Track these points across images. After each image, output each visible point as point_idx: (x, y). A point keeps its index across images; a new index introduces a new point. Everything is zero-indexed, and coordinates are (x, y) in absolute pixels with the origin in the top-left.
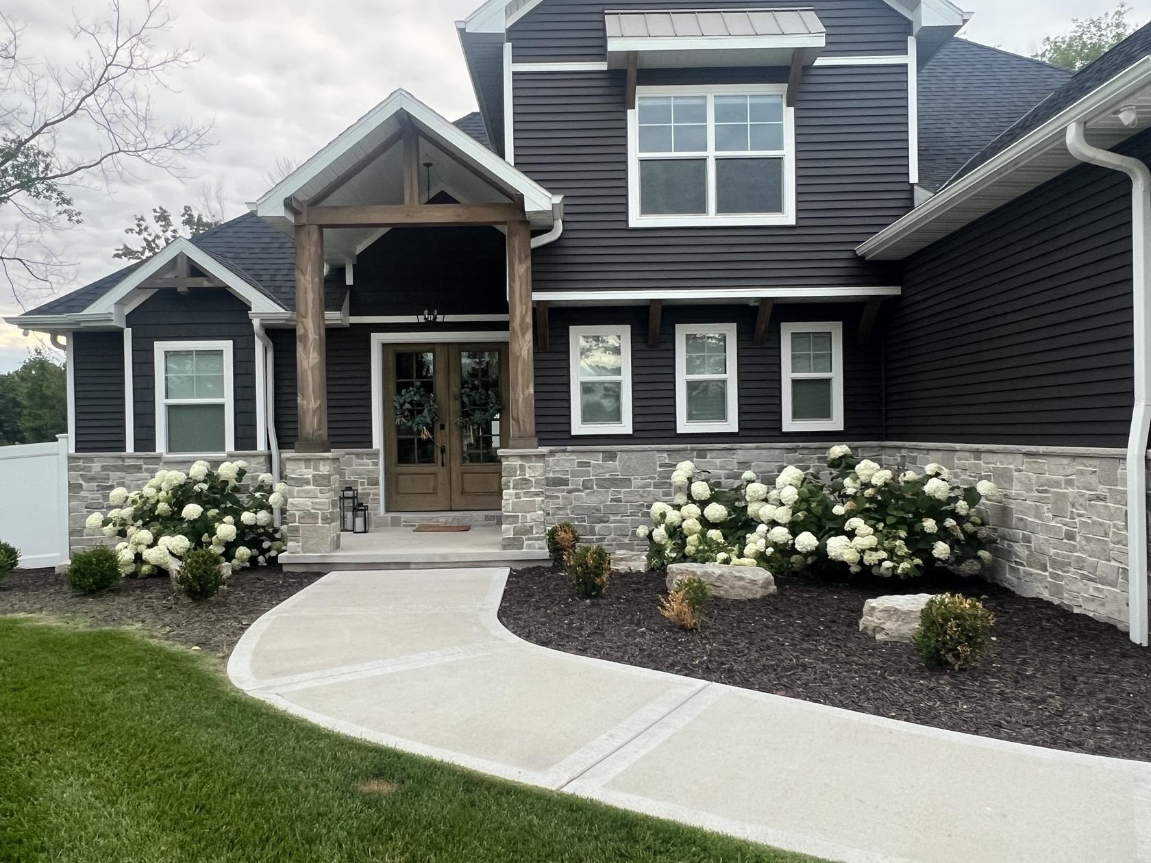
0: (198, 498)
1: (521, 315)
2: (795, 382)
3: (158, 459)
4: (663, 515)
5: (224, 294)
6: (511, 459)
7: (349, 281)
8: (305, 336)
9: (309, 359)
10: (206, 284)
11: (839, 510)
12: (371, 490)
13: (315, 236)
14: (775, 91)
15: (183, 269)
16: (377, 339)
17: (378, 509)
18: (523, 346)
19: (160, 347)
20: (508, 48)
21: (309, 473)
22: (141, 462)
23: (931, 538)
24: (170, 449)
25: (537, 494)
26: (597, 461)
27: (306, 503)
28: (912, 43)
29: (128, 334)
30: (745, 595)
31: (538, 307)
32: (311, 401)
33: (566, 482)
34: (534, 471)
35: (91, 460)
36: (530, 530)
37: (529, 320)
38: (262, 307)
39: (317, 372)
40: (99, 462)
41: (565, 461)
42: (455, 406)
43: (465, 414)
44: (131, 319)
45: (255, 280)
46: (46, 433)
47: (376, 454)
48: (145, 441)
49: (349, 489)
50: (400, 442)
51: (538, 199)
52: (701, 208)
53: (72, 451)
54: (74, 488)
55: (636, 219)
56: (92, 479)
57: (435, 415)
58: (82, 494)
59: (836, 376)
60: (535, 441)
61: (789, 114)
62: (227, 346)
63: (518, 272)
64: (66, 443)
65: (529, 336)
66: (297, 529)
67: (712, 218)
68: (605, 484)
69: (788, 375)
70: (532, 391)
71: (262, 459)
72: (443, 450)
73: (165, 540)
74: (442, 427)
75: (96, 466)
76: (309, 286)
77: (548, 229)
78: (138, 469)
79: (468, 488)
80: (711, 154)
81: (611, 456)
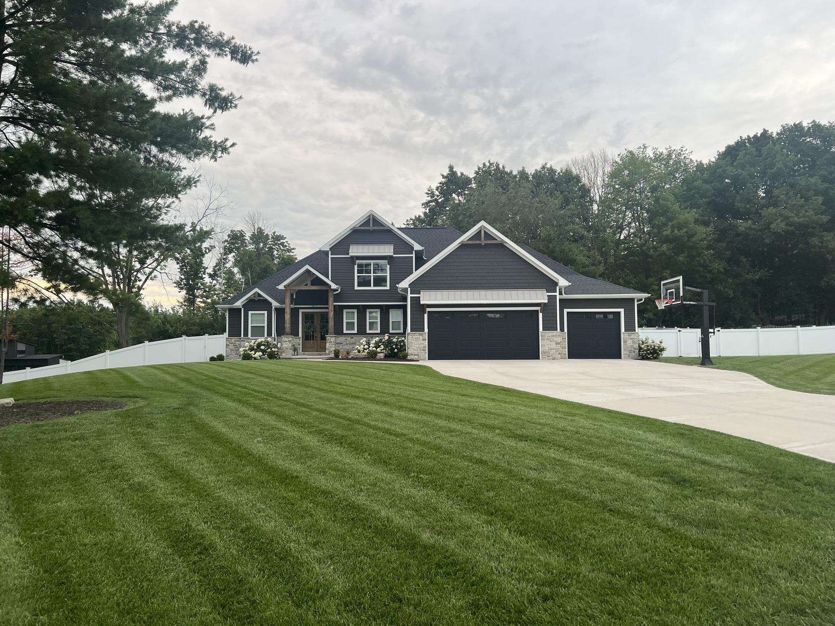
3: (250, 338)
4: (357, 348)
6: (328, 337)
7: (294, 297)
9: (287, 317)
10: (262, 298)
12: (299, 346)
14: (385, 262)
15: (257, 295)
16: (301, 311)
17: (300, 350)
18: (331, 315)
19: (250, 313)
20: (330, 252)
21: (287, 340)
22: (246, 339)
25: (334, 345)
26: (349, 339)
27: (286, 346)
28: (414, 252)
29: (243, 309)
31: (335, 306)
32: (288, 325)
34: (333, 340)
36: (332, 351)
37: (333, 308)
38: (275, 304)
39: (289, 319)
41: (341, 339)
44: (243, 306)
45: (272, 297)
47: (300, 338)
48: (246, 334)
49: (295, 345)
50: (306, 336)
51: (334, 286)
52: (370, 286)
53: (227, 337)
54: (227, 345)
55: (356, 288)
56: (232, 343)
58: (229, 347)
60: (335, 334)
61: (388, 266)
62: (266, 312)
63: (331, 299)
65: (333, 312)
66: (284, 351)
67: (372, 288)
68: (351, 344)
70: (334, 323)
71: (274, 338)
72: (316, 337)
74: (316, 332)
75: (233, 340)
76: (288, 301)
77: (336, 291)
78: (244, 341)
80: (372, 275)
81: (352, 338)
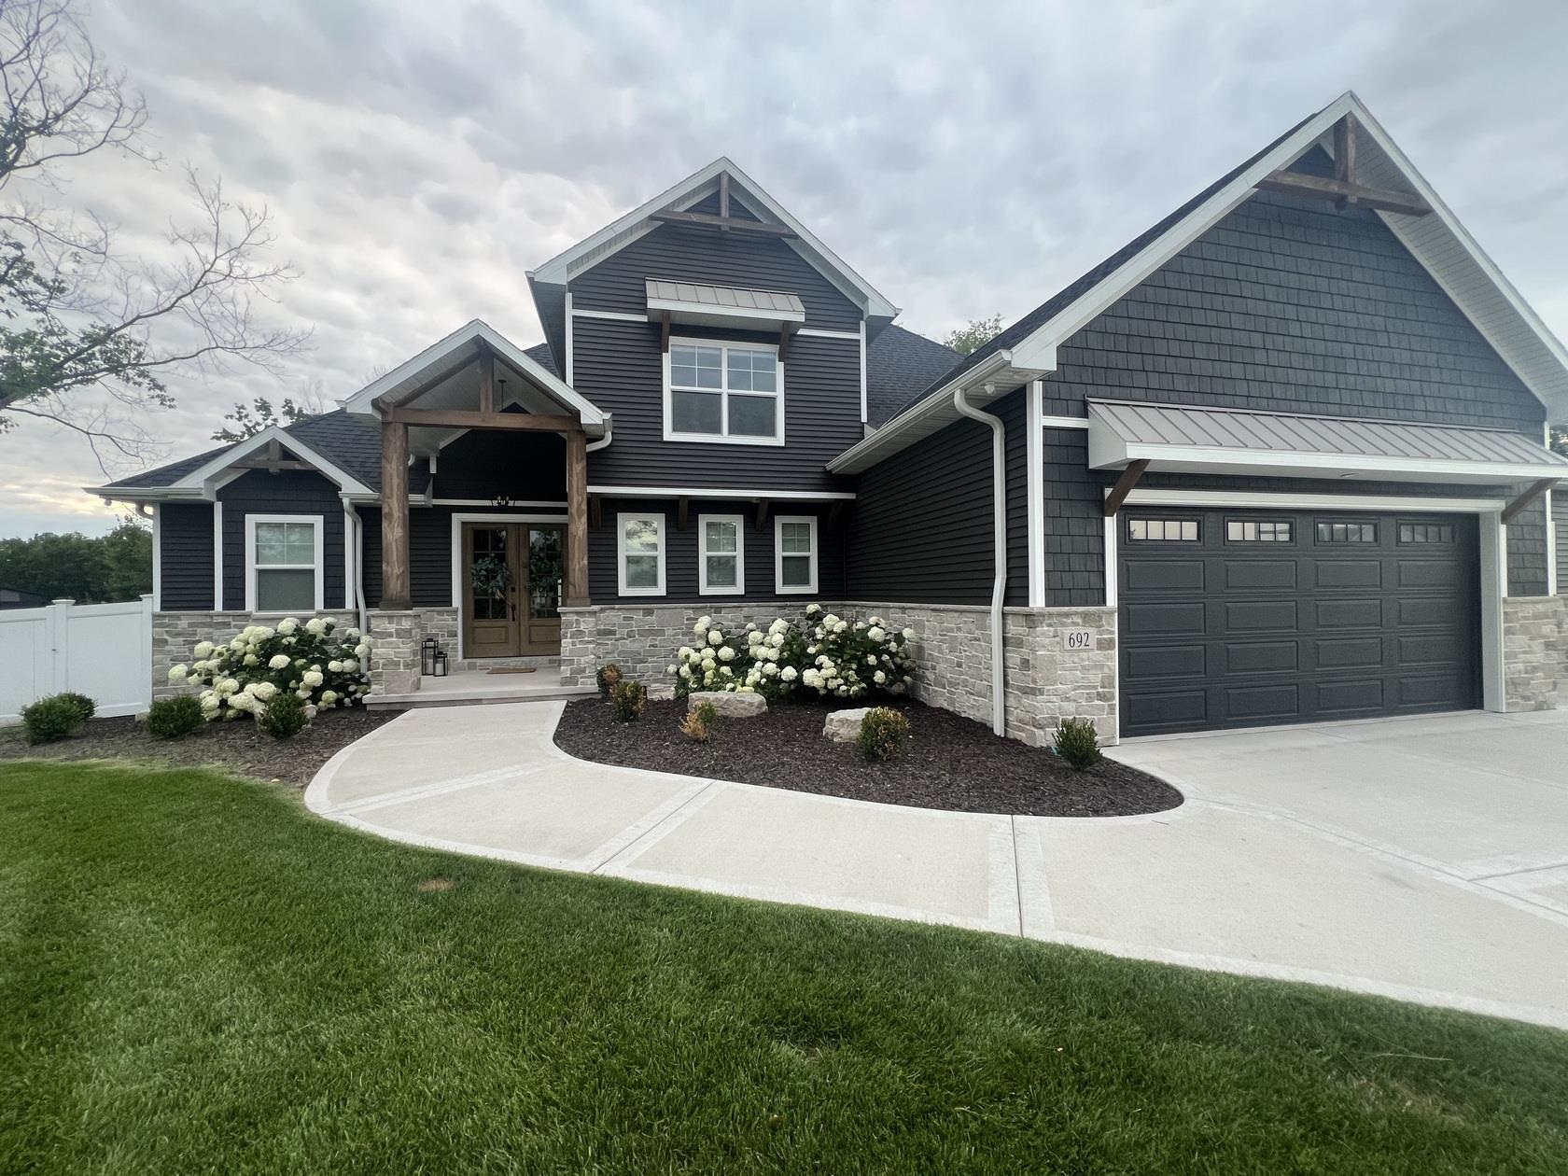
0: (286, 650)
1: (577, 503)
2: (785, 559)
3: (248, 616)
4: (688, 657)
5: (316, 477)
6: (568, 614)
7: (433, 470)
8: (390, 514)
9: (394, 533)
10: (297, 467)
11: (811, 650)
12: (451, 641)
13: (400, 432)
14: (770, 350)
15: (275, 454)
16: (457, 519)
17: (457, 655)
18: (579, 527)
19: (251, 520)
20: (569, 297)
21: (392, 628)
22: (230, 619)
23: (873, 669)
24: (260, 608)
25: (589, 642)
26: (638, 616)
27: (390, 652)
28: (863, 325)
29: (218, 508)
30: (745, 714)
31: (591, 497)
32: (395, 568)
33: (613, 633)
34: (587, 624)
35: (178, 618)
36: (584, 671)
37: (584, 507)
38: (352, 488)
39: (400, 543)
40: (185, 619)
41: (612, 616)
42: (524, 573)
43: (532, 580)
44: (221, 494)
45: (346, 466)
46: (130, 594)
47: (456, 611)
48: (235, 598)
49: (431, 640)
50: (477, 602)
51: (591, 415)
52: (718, 430)
53: (157, 609)
54: (158, 643)
55: (669, 435)
56: (178, 635)
57: (507, 580)
58: (167, 648)
59: (813, 554)
60: (588, 601)
61: (780, 367)
62: (318, 521)
63: (576, 471)
64: (152, 602)
65: (584, 519)
66: (380, 675)
67: (725, 438)
68: (643, 633)
69: (779, 554)
70: (586, 562)
71: (350, 617)
72: (514, 608)
73: (252, 688)
74: (513, 590)
75: (183, 623)
76: (394, 472)
77: (601, 438)
78: (227, 625)
79: (534, 639)
80: (725, 391)
81: (649, 612)
